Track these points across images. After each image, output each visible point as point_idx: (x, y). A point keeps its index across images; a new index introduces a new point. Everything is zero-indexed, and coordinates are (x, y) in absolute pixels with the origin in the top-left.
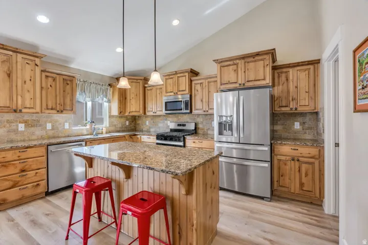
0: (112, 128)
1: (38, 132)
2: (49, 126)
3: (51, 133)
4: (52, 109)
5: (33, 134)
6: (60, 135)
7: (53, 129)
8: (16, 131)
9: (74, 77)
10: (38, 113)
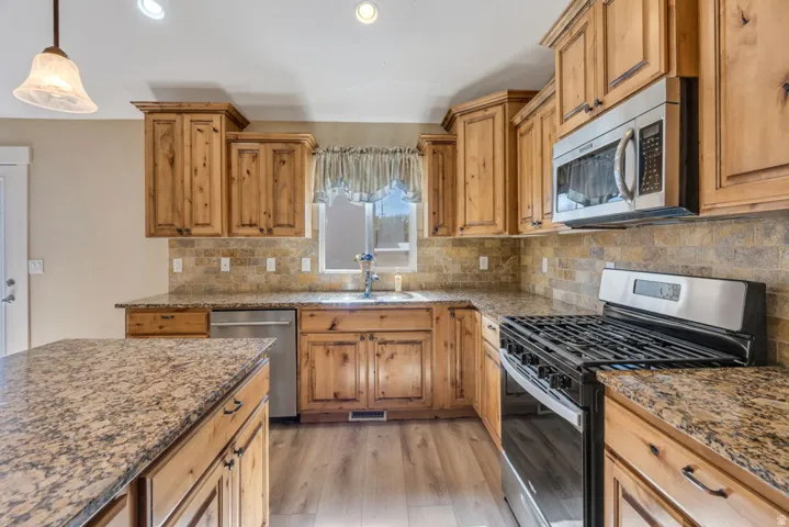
0: (431, 277)
1: (252, 276)
2: (271, 264)
3: (274, 280)
4: (251, 225)
5: (244, 279)
6: (294, 285)
7: (278, 272)
8: (217, 271)
9: (298, 142)
10: (218, 235)
